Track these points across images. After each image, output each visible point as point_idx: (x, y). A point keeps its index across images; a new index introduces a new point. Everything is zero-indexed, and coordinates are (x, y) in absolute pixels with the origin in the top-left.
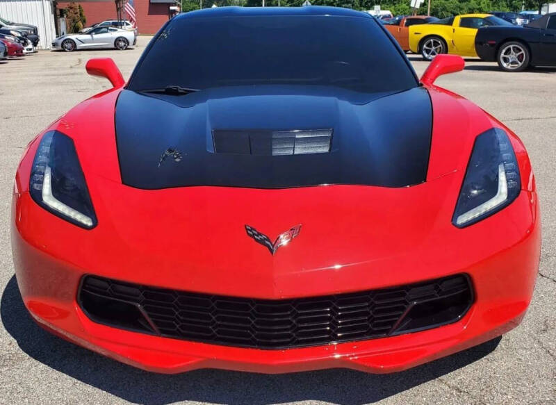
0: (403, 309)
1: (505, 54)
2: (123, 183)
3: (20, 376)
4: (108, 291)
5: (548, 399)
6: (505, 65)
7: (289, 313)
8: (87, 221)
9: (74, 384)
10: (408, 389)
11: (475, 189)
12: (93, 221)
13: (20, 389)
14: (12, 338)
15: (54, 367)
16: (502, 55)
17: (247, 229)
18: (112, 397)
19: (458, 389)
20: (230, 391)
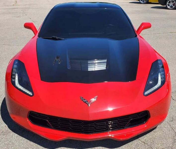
0: (128, 121)
1: (169, 3)
2: (41, 80)
3: (10, 139)
4: (38, 116)
5: (171, 146)
6: (168, 7)
7: (93, 124)
8: (30, 93)
9: (27, 141)
10: (129, 142)
11: (151, 81)
12: (32, 94)
13: (10, 143)
14: (6, 125)
15: (20, 135)
16: (168, 3)
17: (81, 98)
18: (39, 146)
19: (144, 143)
20: (75, 144)
